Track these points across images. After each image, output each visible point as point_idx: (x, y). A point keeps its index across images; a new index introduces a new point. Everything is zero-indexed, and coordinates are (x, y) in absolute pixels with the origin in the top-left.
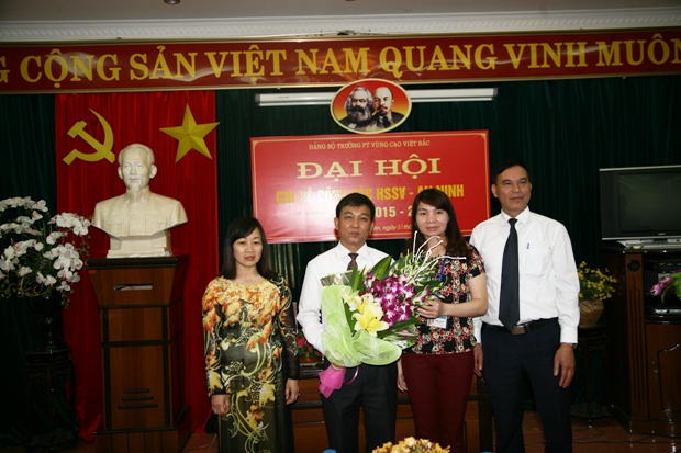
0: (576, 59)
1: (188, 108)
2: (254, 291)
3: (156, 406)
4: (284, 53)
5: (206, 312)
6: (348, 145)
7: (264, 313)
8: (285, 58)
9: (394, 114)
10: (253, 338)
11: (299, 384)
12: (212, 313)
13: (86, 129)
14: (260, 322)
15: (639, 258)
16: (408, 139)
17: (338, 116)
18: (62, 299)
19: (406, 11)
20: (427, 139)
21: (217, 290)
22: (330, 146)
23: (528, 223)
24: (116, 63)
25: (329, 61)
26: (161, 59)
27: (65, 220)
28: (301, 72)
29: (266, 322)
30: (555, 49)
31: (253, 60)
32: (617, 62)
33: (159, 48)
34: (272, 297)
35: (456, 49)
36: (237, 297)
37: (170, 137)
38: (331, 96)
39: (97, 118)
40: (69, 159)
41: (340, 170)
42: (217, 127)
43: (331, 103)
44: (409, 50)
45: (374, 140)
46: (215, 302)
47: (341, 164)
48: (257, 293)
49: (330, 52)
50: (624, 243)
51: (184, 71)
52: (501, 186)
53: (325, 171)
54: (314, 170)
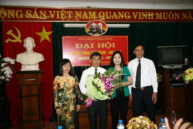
0: (151, 17)
1: (44, 27)
2: (68, 79)
3: (36, 114)
4: (72, 12)
5: (54, 85)
6: (90, 39)
7: (71, 86)
8: (72, 14)
9: (103, 30)
12: (56, 86)
13: (12, 32)
14: (69, 88)
15: (168, 70)
16: (107, 38)
17: (87, 30)
18: (6, 83)
19: (106, 2)
20: (112, 38)
21: (57, 79)
22: (85, 39)
23: (144, 61)
24: (22, 13)
25: (85, 15)
26: (35, 12)
27: (7, 59)
28: (77, 18)
29: (71, 88)
30: (145, 14)
31: (63, 14)
32: (161, 18)
33: (35, 9)
34: (73, 81)
35: (119, 13)
36: (63, 81)
37: (38, 35)
38: (85, 25)
39: (16, 29)
40: (7, 41)
41: (88, 46)
42: (52, 33)
43: (85, 27)
44: (107, 13)
45: (97, 38)
46: (57, 83)
47: (88, 44)
48: (69, 80)
49: (85, 12)
50: (164, 67)
51: (42, 16)
53: (83, 46)
54: (80, 46)
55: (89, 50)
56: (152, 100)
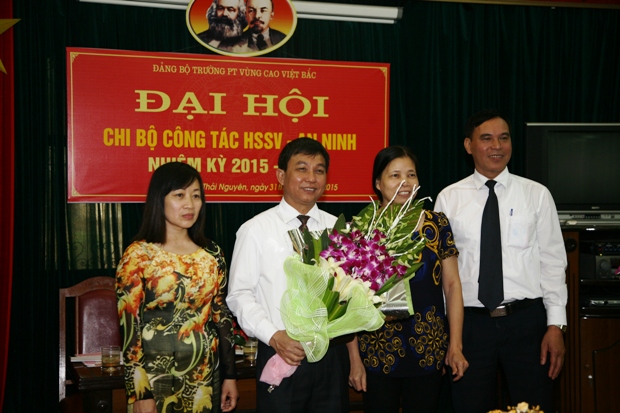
2: (189, 261)
5: (128, 289)
6: (207, 70)
7: (206, 290)
9: (273, 32)
10: (187, 326)
11: (238, 386)
12: (137, 290)
14: (198, 303)
15: (575, 236)
16: (289, 68)
20: (313, 69)
21: (143, 258)
22: (183, 69)
29: (204, 304)
34: (212, 271)
36: (170, 269)
41: (196, 103)
45: (243, 66)
46: (141, 275)
47: (198, 96)
52: (479, 141)
53: (175, 104)
54: (159, 102)
55: (201, 123)
56: (540, 360)
